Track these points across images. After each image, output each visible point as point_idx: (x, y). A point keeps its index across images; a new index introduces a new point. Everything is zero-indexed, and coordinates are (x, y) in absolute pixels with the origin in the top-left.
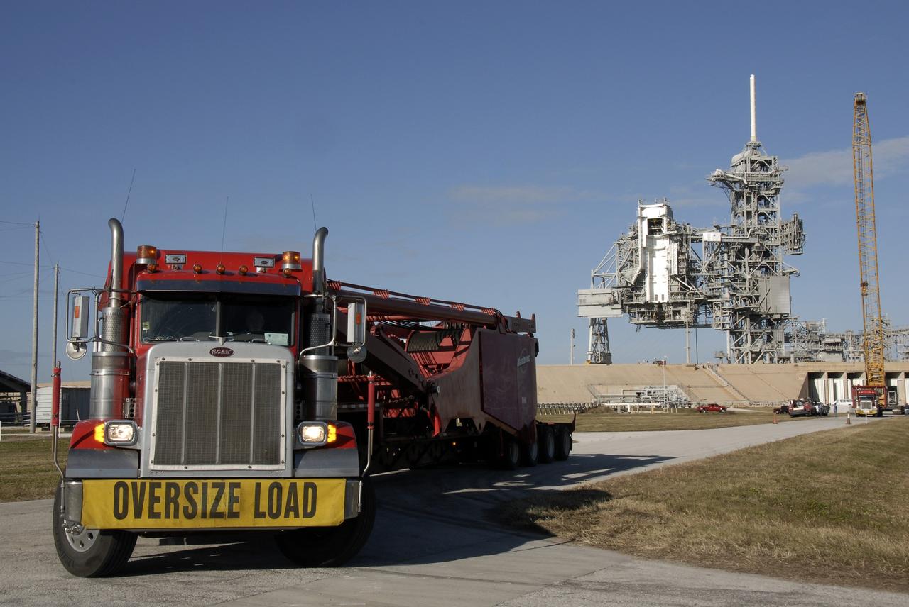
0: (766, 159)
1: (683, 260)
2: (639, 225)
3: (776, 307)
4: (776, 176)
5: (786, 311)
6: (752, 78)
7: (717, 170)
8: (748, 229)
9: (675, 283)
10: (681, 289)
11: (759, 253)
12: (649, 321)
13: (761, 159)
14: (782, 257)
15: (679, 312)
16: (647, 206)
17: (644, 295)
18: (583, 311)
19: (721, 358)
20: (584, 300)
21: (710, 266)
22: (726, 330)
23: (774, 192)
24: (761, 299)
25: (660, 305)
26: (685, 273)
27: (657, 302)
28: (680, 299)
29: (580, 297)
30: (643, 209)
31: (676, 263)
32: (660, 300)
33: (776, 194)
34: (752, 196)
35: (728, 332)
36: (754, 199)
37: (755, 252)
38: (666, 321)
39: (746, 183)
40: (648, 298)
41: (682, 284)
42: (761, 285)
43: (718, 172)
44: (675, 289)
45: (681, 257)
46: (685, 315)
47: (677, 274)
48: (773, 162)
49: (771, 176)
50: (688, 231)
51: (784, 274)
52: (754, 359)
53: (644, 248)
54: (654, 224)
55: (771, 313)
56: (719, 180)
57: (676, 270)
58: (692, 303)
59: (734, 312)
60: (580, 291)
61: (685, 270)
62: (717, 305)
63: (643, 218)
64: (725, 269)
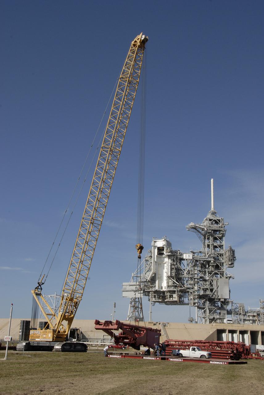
0: (218, 219)
1: (173, 269)
2: (153, 250)
3: (222, 295)
4: (222, 227)
5: (227, 297)
6: (212, 180)
7: (191, 223)
8: (208, 253)
9: (170, 280)
10: (173, 284)
11: (213, 266)
12: (157, 300)
13: (215, 219)
14: (225, 268)
15: (172, 296)
16: (157, 241)
17: (155, 286)
18: (124, 294)
19: (192, 321)
20: (126, 288)
21: (189, 272)
22: (195, 306)
23: (221, 235)
24: (214, 291)
25: (164, 292)
26: (174, 275)
27: (162, 290)
28: (172, 289)
29: (124, 287)
30: (155, 242)
31: (170, 270)
32: (164, 289)
33: (223, 236)
34: (210, 237)
35: (196, 307)
36: (211, 238)
37: (211, 265)
38: (166, 300)
39: (206, 230)
40: (157, 288)
41: (173, 281)
42: (214, 283)
43: (192, 224)
44: (170, 284)
45: (173, 267)
46: (175, 297)
47: (170, 275)
48: (221, 220)
49: (220, 227)
50: (178, 254)
51: (227, 278)
52: (210, 322)
53: (156, 262)
54: (160, 250)
55: (219, 298)
56: (193, 228)
57: (170, 273)
58: (178, 291)
59: (200, 297)
60: (124, 284)
61: (174, 273)
62: (191, 293)
63: (155, 247)
64: (195, 274)
